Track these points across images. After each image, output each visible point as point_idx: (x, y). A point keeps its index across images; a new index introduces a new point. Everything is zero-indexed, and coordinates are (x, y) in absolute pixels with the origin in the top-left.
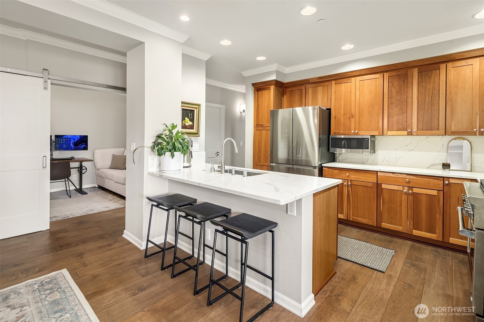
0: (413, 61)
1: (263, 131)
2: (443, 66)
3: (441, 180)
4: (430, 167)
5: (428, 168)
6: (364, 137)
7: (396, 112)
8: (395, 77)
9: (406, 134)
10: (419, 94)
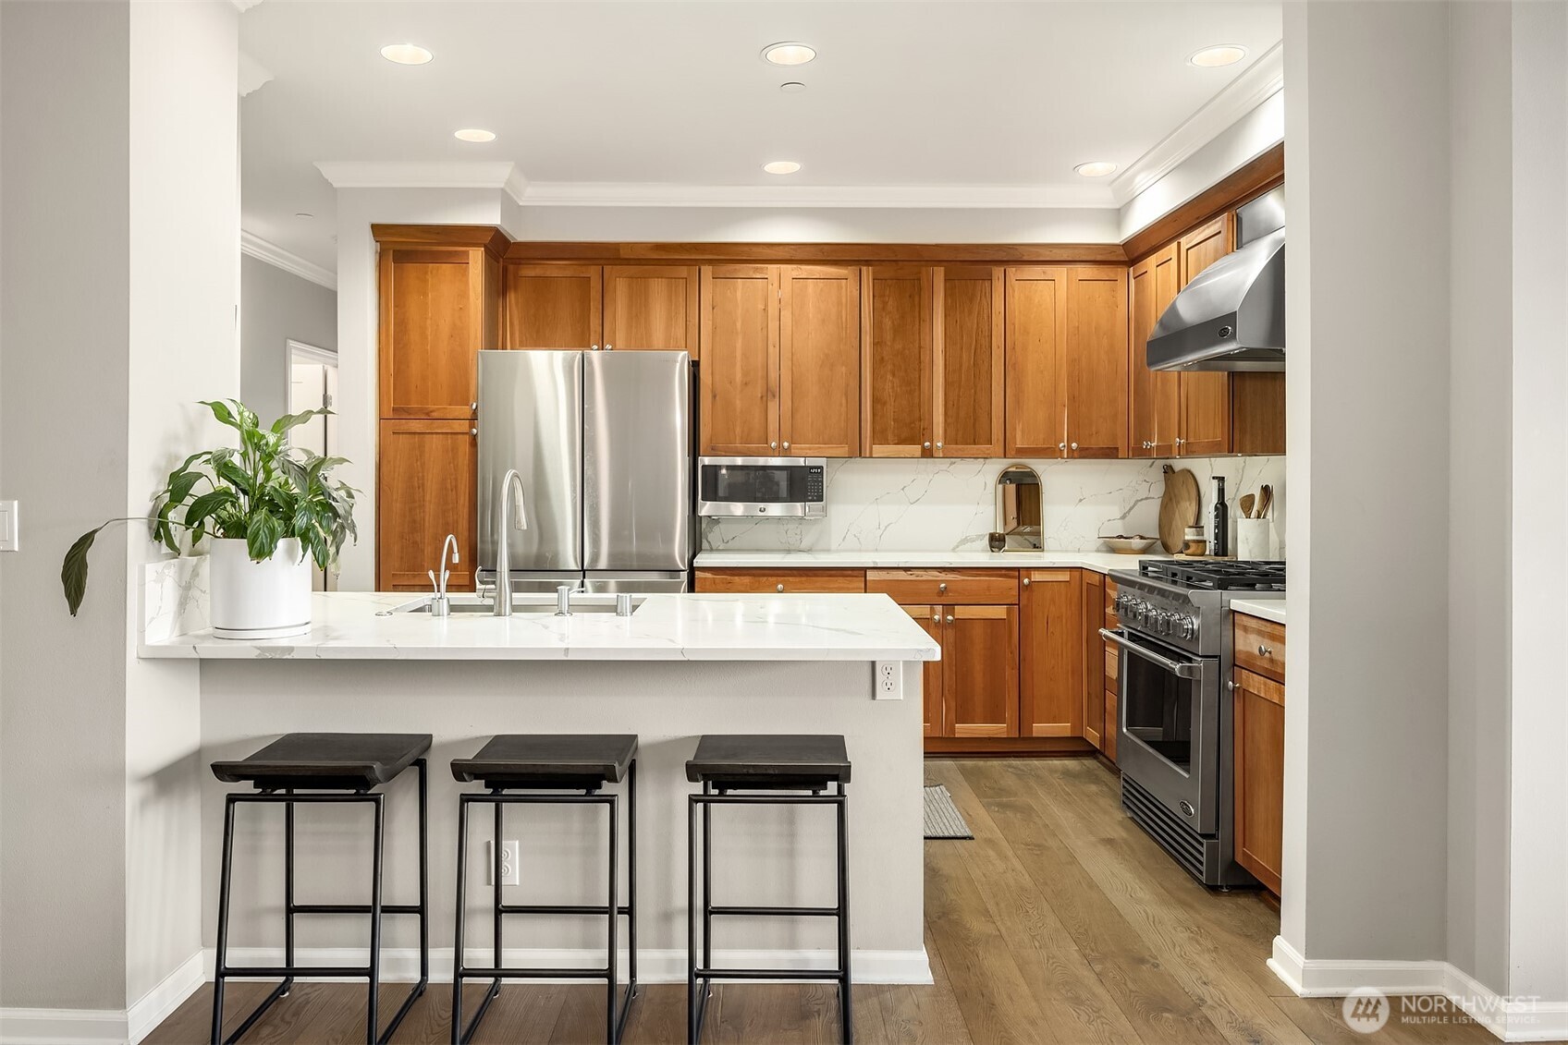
0: (937, 245)
1: (427, 436)
2: (998, 272)
3: (1013, 577)
4: (957, 547)
5: (954, 550)
6: (811, 462)
7: (893, 387)
8: (890, 282)
9: (919, 454)
10: (948, 340)
